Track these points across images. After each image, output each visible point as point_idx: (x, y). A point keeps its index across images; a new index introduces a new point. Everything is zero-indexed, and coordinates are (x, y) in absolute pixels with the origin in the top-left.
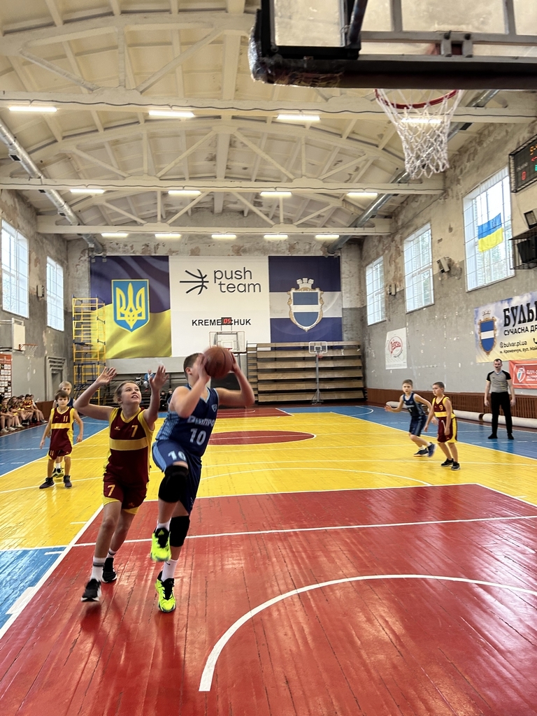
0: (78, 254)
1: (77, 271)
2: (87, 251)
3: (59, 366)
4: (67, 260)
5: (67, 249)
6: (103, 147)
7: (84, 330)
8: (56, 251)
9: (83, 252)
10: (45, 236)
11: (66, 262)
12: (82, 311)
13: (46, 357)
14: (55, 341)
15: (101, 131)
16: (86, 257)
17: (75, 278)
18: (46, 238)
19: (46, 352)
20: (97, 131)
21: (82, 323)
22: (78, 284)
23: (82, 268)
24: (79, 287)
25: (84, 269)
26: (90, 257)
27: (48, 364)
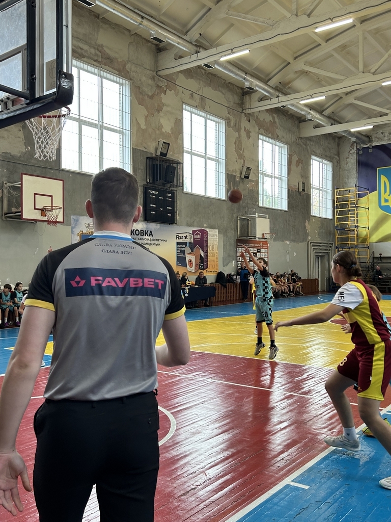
0: (348, 148)
1: (347, 164)
2: (355, 144)
3: (326, 250)
4: (338, 155)
5: (339, 145)
6: (332, 56)
7: (351, 217)
8: (324, 149)
9: (352, 146)
10: (310, 139)
11: (336, 157)
12: (349, 200)
13: (308, 242)
14: (320, 228)
15: (323, 44)
16: (355, 150)
17: (345, 170)
18: (310, 140)
19: (310, 238)
20: (320, 45)
21: (349, 210)
22: (348, 176)
23: (351, 161)
24: (348, 178)
25: (352, 161)
26: (358, 149)
27: (311, 249)
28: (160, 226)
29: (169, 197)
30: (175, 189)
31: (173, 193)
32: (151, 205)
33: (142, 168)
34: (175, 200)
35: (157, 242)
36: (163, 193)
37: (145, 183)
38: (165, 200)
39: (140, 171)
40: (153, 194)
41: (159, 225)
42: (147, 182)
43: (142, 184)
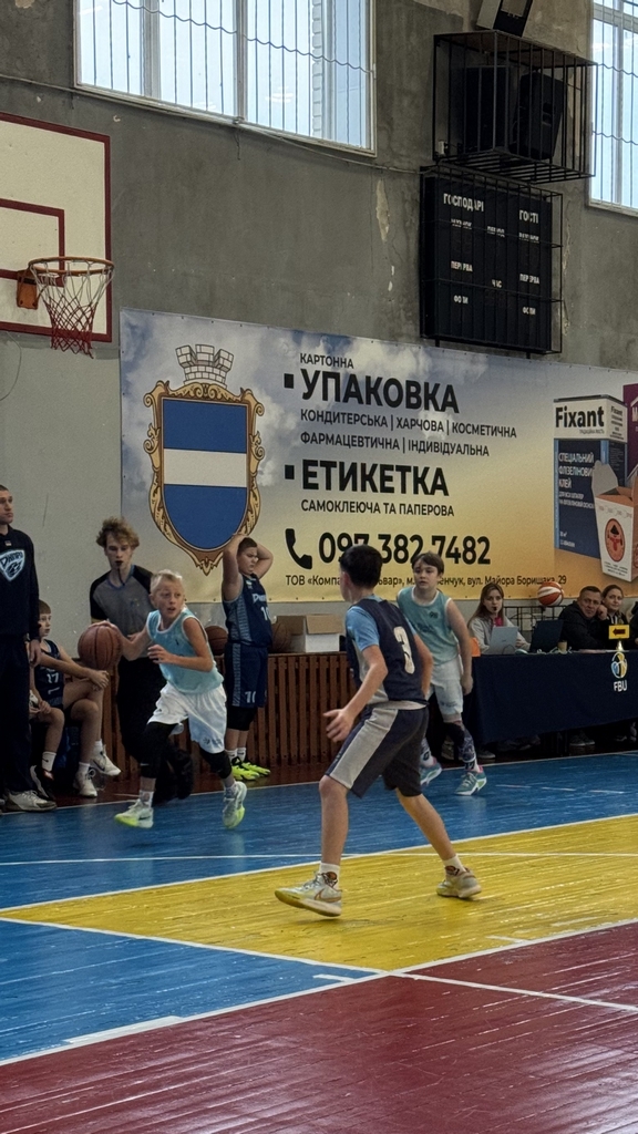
28: (489, 363)
29: (528, 227)
30: (553, 187)
31: (545, 210)
32: (456, 265)
33: (414, 85)
34: (556, 240)
35: (475, 440)
36: (503, 205)
37: (428, 160)
38: (511, 241)
39: (406, 102)
40: (462, 213)
41: (482, 357)
42: (436, 157)
43: (416, 165)
